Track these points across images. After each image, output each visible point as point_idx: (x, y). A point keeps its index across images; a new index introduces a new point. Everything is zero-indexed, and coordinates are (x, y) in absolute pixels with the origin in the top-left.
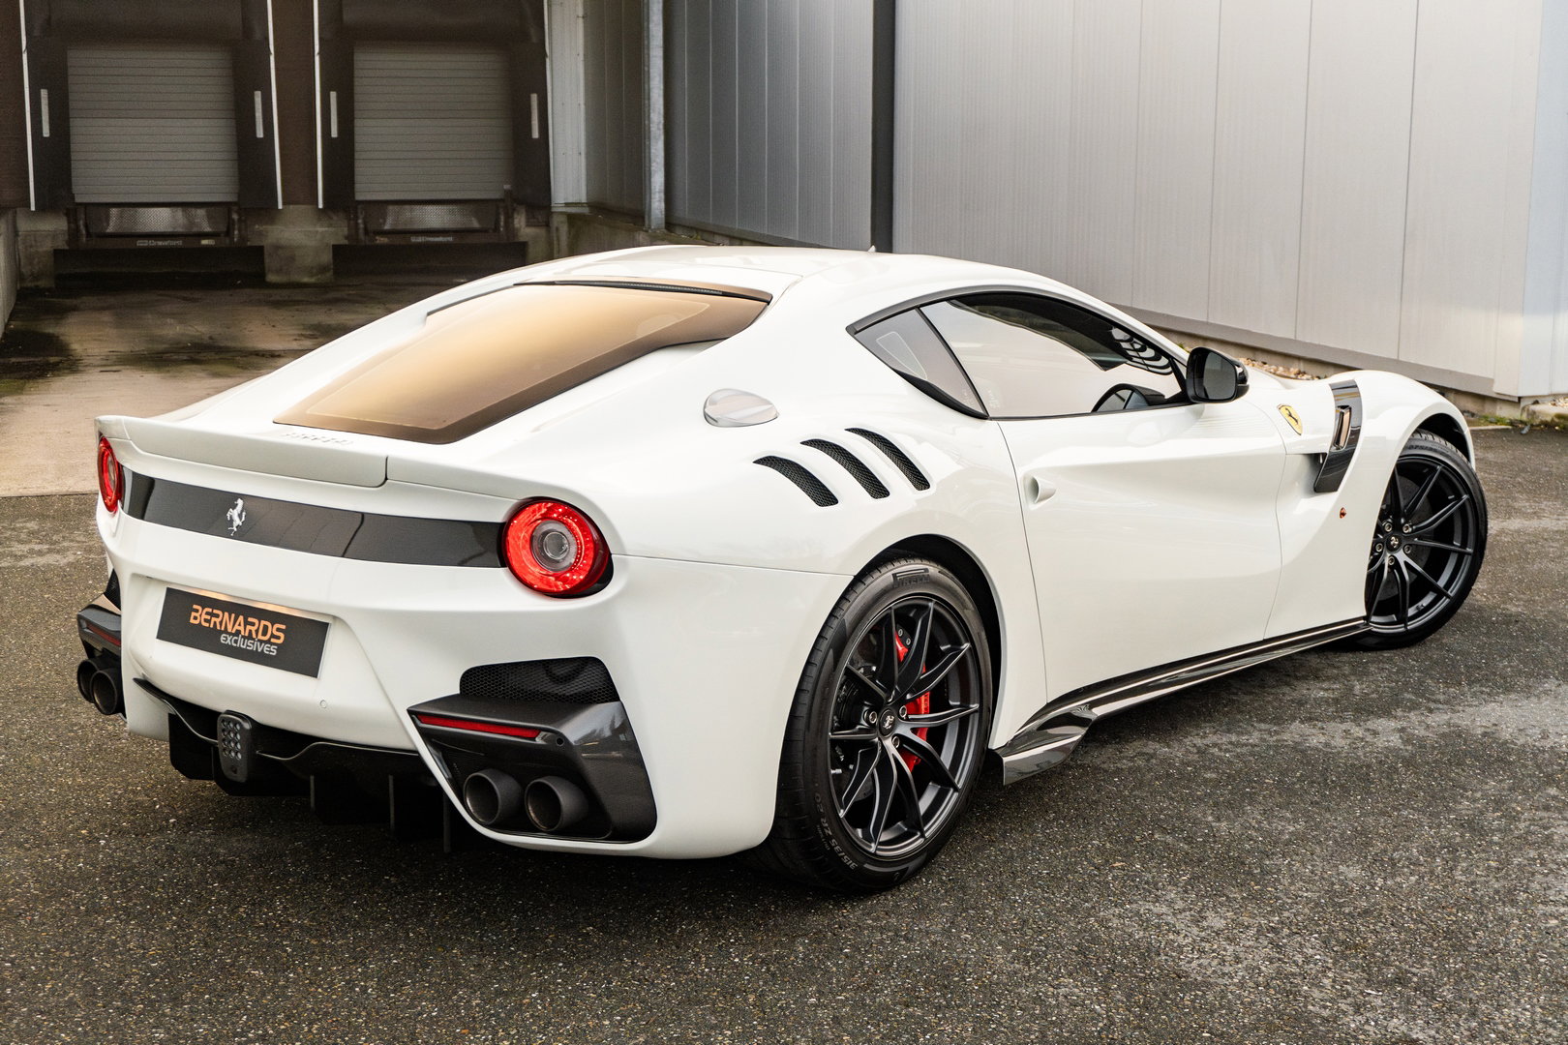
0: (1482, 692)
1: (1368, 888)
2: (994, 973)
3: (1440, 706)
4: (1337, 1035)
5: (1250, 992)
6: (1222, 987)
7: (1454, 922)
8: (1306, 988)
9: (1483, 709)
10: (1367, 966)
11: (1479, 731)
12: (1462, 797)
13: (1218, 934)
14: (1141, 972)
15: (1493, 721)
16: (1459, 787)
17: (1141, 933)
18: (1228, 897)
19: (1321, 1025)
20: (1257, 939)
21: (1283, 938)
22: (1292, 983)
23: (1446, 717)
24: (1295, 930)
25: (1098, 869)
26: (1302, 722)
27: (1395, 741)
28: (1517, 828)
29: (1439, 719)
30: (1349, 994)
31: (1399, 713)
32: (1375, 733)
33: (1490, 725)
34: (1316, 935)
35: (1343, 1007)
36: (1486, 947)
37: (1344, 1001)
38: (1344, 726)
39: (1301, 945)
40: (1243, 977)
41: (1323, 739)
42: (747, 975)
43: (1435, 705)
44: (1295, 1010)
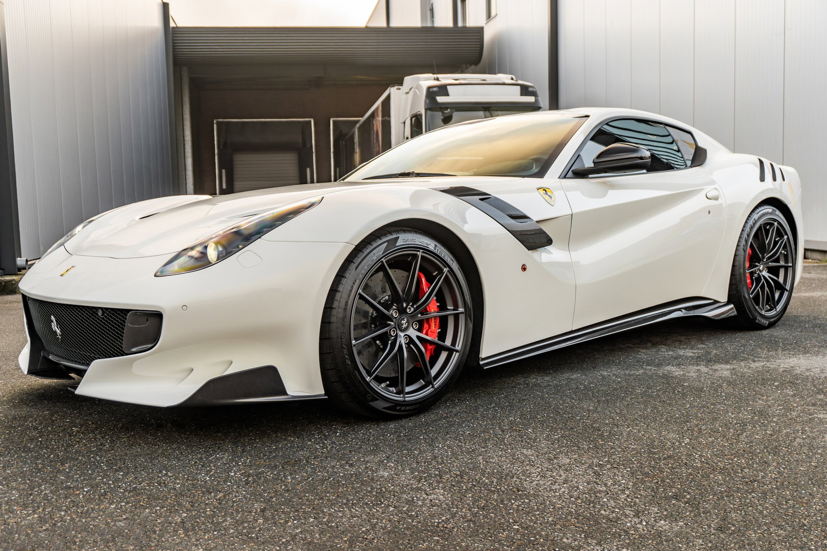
0: (789, 354)
1: (677, 444)
2: (392, 485)
3: (761, 359)
4: (614, 530)
5: (563, 501)
6: (545, 498)
7: (730, 464)
8: (605, 500)
9: (787, 361)
10: (657, 488)
11: (781, 370)
12: (759, 399)
13: (560, 467)
14: (494, 487)
15: (792, 365)
16: (760, 394)
17: (509, 465)
18: (579, 447)
19: (605, 523)
20: (586, 470)
21: (605, 470)
22: (597, 496)
23: (763, 364)
24: (615, 466)
25: (503, 431)
26: (673, 366)
27: (726, 374)
28: (791, 414)
29: (758, 365)
30: (635, 504)
31: (735, 362)
32: (716, 370)
33: (789, 367)
34: (629, 469)
35: (627, 512)
36: (748, 478)
37: (630, 509)
38: (698, 368)
39: (615, 474)
40: (564, 492)
41: (682, 373)
42: (231, 482)
43: (758, 359)
44: (590, 513)
